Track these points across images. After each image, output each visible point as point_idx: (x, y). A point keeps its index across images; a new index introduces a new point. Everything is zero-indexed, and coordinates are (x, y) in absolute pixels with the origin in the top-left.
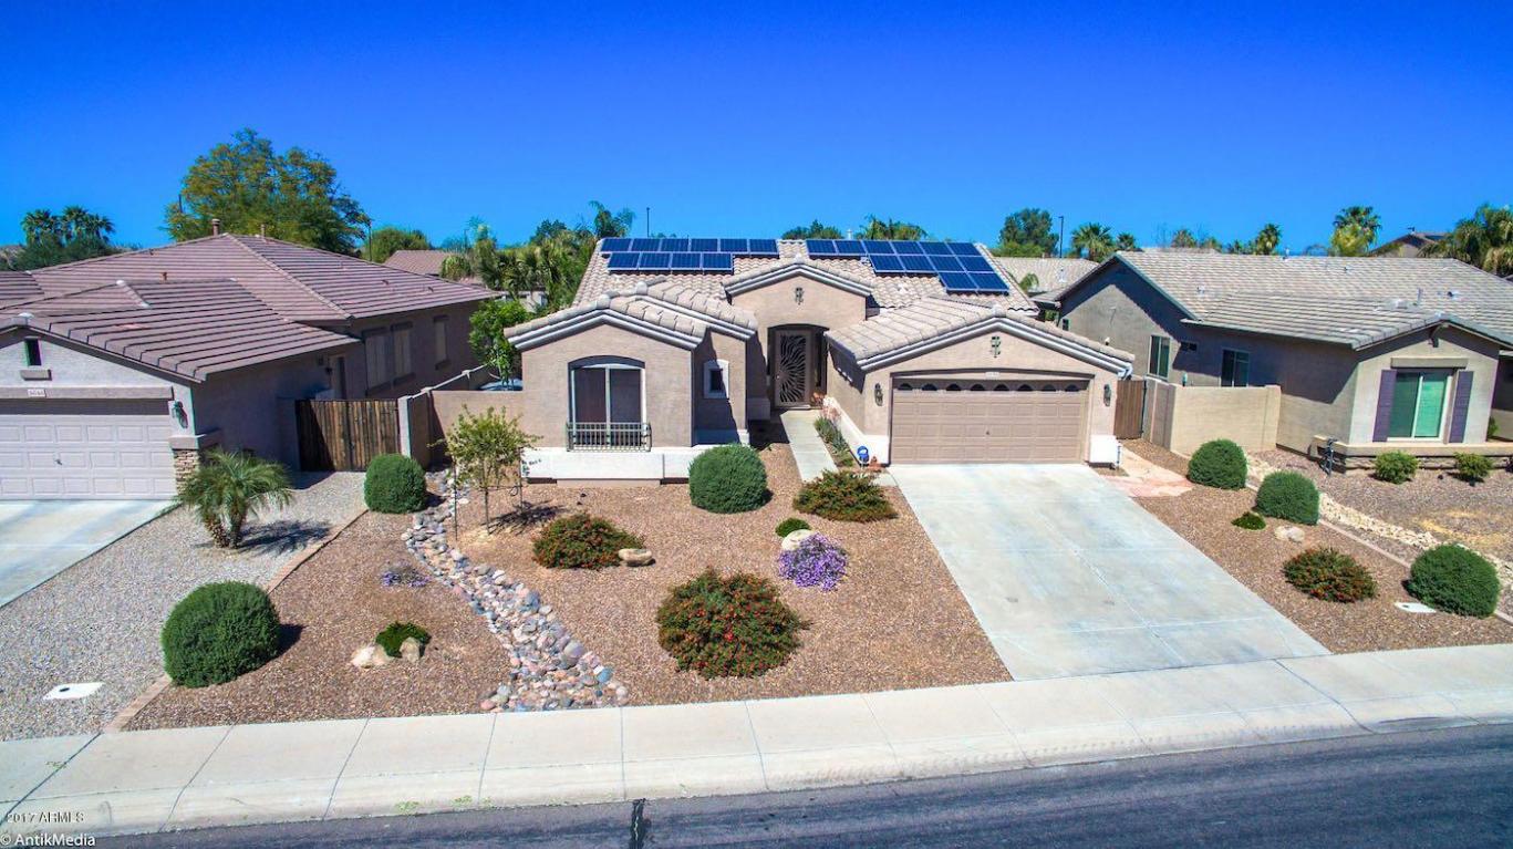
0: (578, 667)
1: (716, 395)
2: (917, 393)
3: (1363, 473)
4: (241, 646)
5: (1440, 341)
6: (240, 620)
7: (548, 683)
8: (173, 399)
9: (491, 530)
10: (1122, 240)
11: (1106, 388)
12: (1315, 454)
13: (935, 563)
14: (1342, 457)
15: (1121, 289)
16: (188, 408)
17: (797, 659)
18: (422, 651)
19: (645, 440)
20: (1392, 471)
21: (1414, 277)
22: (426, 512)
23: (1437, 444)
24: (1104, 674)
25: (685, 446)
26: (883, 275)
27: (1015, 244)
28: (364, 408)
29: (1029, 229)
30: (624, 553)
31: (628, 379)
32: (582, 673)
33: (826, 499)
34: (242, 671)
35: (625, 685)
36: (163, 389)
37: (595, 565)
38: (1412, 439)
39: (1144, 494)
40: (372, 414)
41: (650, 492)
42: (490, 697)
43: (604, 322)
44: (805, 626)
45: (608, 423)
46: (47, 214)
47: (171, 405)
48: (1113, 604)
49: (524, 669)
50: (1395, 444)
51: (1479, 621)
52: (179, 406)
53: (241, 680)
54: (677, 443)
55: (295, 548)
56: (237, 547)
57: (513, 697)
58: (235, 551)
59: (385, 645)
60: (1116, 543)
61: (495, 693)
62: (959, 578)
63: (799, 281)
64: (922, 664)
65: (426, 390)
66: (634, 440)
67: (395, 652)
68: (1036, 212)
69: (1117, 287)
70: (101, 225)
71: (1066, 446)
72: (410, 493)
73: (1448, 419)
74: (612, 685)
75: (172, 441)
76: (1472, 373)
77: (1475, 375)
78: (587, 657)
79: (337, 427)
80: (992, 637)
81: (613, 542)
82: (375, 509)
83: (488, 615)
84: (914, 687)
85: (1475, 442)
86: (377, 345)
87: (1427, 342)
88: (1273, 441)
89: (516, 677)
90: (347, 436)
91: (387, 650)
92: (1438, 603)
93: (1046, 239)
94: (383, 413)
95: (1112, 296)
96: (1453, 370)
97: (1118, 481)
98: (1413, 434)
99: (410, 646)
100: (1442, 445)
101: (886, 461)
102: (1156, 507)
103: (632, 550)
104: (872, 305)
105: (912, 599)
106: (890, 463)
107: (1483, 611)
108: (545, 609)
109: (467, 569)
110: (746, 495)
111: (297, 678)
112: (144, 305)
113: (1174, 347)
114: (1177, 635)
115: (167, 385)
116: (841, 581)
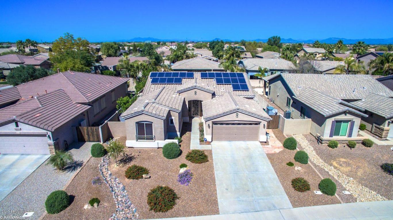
0: (130, 208)
1: (172, 125)
2: (219, 125)
3: (327, 144)
5: (347, 114)
7: (124, 212)
8: (47, 134)
9: (117, 164)
10: (299, 45)
11: (264, 125)
12: (317, 138)
13: (213, 176)
14: (322, 141)
16: (51, 136)
17: (175, 207)
18: (98, 206)
19: (154, 139)
20: (333, 145)
22: (105, 156)
23: (345, 138)
24: (239, 213)
25: (163, 140)
26: (218, 84)
28: (91, 129)
29: (274, 42)
30: (144, 175)
31: (149, 125)
32: (131, 210)
33: (192, 158)
34: (62, 210)
35: (139, 214)
37: (137, 179)
38: (339, 136)
39: (270, 152)
40: (93, 130)
41: (155, 151)
42: (111, 217)
43: (143, 114)
44: (178, 199)
45: (145, 135)
46: (21, 41)
47: (47, 135)
48: (249, 191)
49: (119, 209)
50: (335, 138)
51: (331, 197)
52: (49, 136)
53: (61, 212)
54: (161, 140)
55: (75, 170)
56: (63, 170)
57: (116, 217)
59: (91, 204)
60: (257, 171)
61: (112, 216)
62: (217, 182)
63: (196, 90)
64: (201, 209)
65: (106, 122)
66: (151, 138)
67: (92, 205)
68: (276, 37)
69: (281, 82)
70: (35, 43)
71: (254, 137)
72: (101, 153)
73: (348, 132)
74: (136, 214)
75: (48, 143)
76: (354, 122)
77: (355, 122)
78: (132, 206)
79: (86, 133)
80: (219, 201)
81: (142, 173)
82: (94, 156)
83: (113, 193)
84: (198, 216)
85: (354, 137)
86: (96, 105)
87: (344, 114)
88: (309, 131)
89: (117, 211)
90: (88, 134)
91: (91, 205)
92: (323, 192)
93: (279, 44)
94: (96, 130)
96: (350, 121)
97: (265, 147)
98: (340, 135)
99: (95, 205)
100: (347, 138)
101: (211, 141)
102: (271, 157)
103: (146, 175)
104: (214, 95)
105: (204, 189)
106: (212, 141)
107: (332, 194)
108: (125, 191)
109: (111, 177)
110: (175, 155)
111: (73, 212)
112: (41, 106)
113: (292, 101)
114: (259, 201)
115: (46, 131)
116: (190, 183)
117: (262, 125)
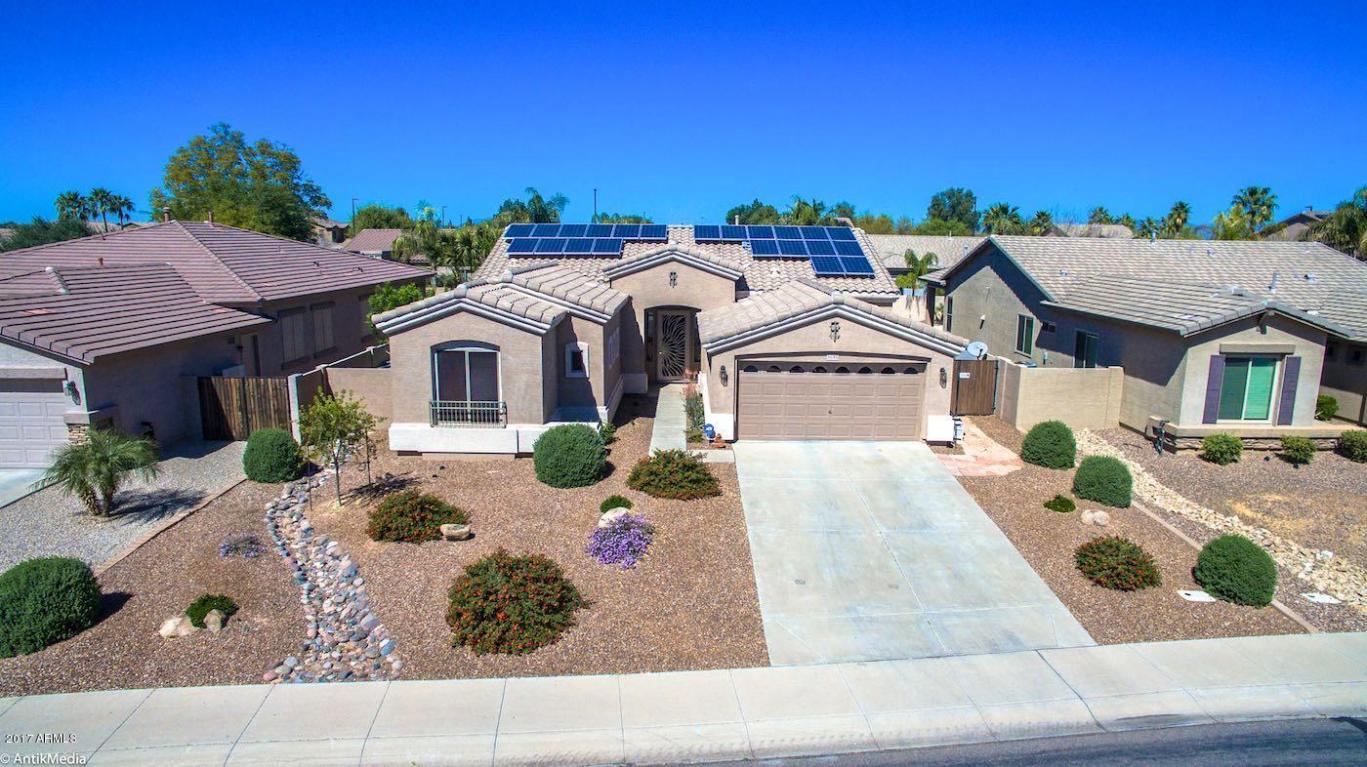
0: (369, 638)
1: (577, 375)
2: (762, 374)
3: (1193, 453)
4: (51, 617)
5: (1267, 327)
6: (51, 595)
7: (336, 654)
8: (66, 379)
9: (343, 501)
10: (1039, 217)
11: (942, 370)
12: (1151, 434)
13: (741, 541)
14: (1173, 438)
15: (995, 270)
16: (81, 388)
17: (570, 638)
18: (224, 623)
19: (501, 417)
20: (1220, 452)
21: (1275, 260)
22: (299, 481)
23: (1267, 427)
24: (860, 662)
25: (538, 423)
26: (760, 259)
27: (940, 221)
28: (258, 385)
29: (953, 208)
30: (445, 528)
31: (486, 361)
32: (370, 645)
33: (652, 477)
34: (52, 641)
35: (402, 659)
36: (57, 370)
37: (417, 539)
38: (1242, 421)
39: (972, 473)
40: (266, 389)
41: (504, 465)
42: (275, 668)
43: (461, 310)
44: (586, 605)
45: (469, 402)
46: (76, 196)
47: (65, 384)
48: (897, 587)
49: (318, 641)
50: (1224, 426)
51: (1255, 611)
52: (72, 386)
53: (49, 650)
54: (531, 421)
55: (162, 516)
56: (109, 516)
57: (297, 668)
58: (107, 519)
59: (192, 616)
60: (924, 525)
61: (282, 664)
62: (758, 560)
63: (673, 266)
64: (688, 647)
65: (320, 367)
66: (491, 417)
67: (199, 622)
68: (960, 191)
69: (992, 268)
70: (123, 204)
71: (905, 425)
72: (283, 465)
73: (1276, 403)
74: (389, 659)
75: (66, 417)
76: (1299, 359)
77: (1303, 362)
78: (377, 630)
79: (235, 402)
80: (767, 620)
81: (437, 517)
82: (252, 478)
83: (306, 586)
84: (670, 670)
85: (1305, 424)
86: (293, 326)
87: (1255, 329)
88: (1116, 419)
89: (307, 648)
90: (244, 409)
91: (192, 621)
92: (1219, 592)
93: (968, 216)
94: (275, 389)
95: (987, 277)
96: (1282, 356)
97: (950, 459)
98: (1243, 416)
99: (213, 618)
100: (1271, 427)
101: (731, 438)
102: (978, 488)
103: (452, 526)
104: (742, 287)
105: (702, 579)
106: (736, 439)
107: (1261, 602)
108: (358, 581)
109: (309, 539)
110: (582, 471)
111: (102, 648)
112: (62, 291)
113: (1037, 325)
114: (947, 622)
115: (61, 366)
116: (642, 560)
117: (933, 370)
